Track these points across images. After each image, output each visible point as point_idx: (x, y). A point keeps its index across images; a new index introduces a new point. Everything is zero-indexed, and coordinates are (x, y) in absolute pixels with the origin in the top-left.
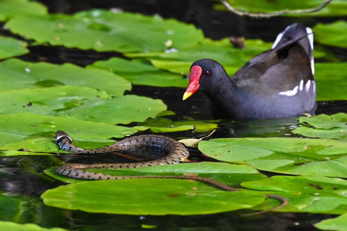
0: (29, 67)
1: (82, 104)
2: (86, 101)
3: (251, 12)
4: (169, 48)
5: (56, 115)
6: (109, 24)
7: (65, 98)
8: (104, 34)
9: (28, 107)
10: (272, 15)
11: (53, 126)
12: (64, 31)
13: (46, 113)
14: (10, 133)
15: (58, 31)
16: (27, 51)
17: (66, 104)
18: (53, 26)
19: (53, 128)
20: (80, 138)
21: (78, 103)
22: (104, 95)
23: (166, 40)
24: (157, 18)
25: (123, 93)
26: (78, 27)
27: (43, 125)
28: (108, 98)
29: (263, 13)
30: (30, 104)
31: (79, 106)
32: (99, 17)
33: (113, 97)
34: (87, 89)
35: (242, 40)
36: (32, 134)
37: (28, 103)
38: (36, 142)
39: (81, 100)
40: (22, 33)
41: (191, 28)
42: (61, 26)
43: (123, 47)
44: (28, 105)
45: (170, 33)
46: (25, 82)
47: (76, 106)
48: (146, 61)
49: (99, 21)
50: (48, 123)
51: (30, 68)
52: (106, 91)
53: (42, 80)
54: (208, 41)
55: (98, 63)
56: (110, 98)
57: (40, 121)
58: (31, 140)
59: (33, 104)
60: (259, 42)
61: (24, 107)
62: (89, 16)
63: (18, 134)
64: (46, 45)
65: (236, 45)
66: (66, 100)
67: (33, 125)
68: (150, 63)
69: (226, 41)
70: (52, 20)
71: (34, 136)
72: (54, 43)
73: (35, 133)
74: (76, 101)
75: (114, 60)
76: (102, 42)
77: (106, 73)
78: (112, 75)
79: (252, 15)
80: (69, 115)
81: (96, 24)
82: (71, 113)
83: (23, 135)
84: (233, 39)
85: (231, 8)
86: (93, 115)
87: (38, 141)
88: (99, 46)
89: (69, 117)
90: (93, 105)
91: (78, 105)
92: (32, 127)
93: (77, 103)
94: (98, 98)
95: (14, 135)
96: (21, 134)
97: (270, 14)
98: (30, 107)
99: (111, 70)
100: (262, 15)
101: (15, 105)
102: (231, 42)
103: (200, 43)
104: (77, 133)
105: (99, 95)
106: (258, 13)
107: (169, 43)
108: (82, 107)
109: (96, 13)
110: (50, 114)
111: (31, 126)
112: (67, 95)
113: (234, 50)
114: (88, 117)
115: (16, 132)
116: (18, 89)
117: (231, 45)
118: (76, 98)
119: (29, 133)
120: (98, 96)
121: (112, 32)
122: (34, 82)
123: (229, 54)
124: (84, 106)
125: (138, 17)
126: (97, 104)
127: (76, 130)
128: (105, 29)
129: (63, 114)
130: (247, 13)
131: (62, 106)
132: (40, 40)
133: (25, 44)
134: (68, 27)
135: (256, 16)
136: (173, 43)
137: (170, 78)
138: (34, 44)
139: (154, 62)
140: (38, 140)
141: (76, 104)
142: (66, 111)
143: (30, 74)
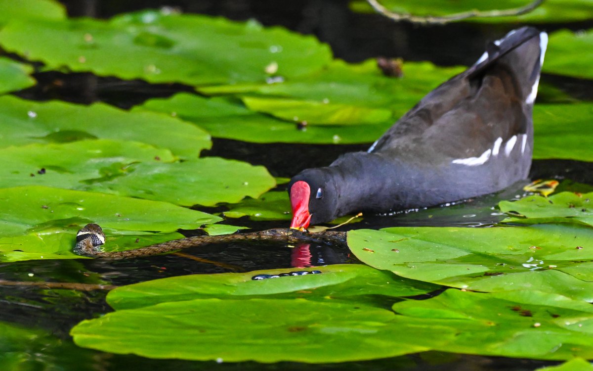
0: (33, 109)
1: (131, 171)
2: (137, 167)
3: (413, 15)
4: (273, 76)
5: (88, 189)
6: (171, 36)
7: (102, 160)
8: (161, 52)
9: (39, 175)
10: (449, 20)
11: (80, 209)
12: (94, 47)
13: (71, 187)
14: (5, 220)
15: (84, 47)
16: (32, 82)
17: (102, 170)
18: (75, 38)
19: (80, 211)
20: (122, 230)
21: (124, 168)
22: (167, 155)
23: (268, 62)
24: (253, 26)
25: (198, 153)
26: (117, 41)
27: (63, 206)
28: (174, 162)
29: (434, 16)
30: (43, 171)
31: (126, 175)
32: (153, 24)
33: (181, 161)
34: (138, 144)
35: (397, 62)
36: (41, 222)
37: (40, 169)
38: (46, 237)
39: (130, 164)
40: (21, 50)
41: (311, 42)
42: (89, 39)
43: (193, 75)
44: (39, 173)
45: (274, 50)
46: (30, 134)
47: (121, 175)
48: (236, 99)
49: (154, 30)
50: (72, 204)
51: (37, 112)
52: (170, 149)
53: (57, 130)
54: (340, 64)
55: (151, 103)
56: (178, 162)
57: (61, 199)
58: (37, 233)
59: (47, 171)
60: (427, 67)
61: (32, 175)
62: (137, 23)
63: (18, 222)
64: (64, 71)
65: (388, 72)
66: (103, 163)
67: (45, 206)
68: (241, 103)
69: (371, 65)
70: (73, 28)
71: (43, 226)
72: (75, 67)
73: (47, 220)
74: (121, 166)
75: (180, 98)
76: (157, 66)
77: (165, 118)
78: (177, 121)
79: (415, 20)
80: (111, 189)
81: (147, 35)
82: (113, 185)
83: (26, 224)
84: (383, 62)
85: (380, 8)
86: (151, 190)
87: (50, 236)
88: (153, 74)
89: (111, 192)
90: (149, 173)
91: (124, 172)
92: (44, 209)
93: (122, 168)
94: (156, 161)
95: (11, 225)
96: (23, 223)
97: (447, 18)
98: (43, 175)
99: (174, 114)
100: (432, 20)
101: (17, 172)
102: (380, 66)
103: (325, 68)
104: (118, 221)
105: (159, 156)
106: (426, 16)
107: (272, 68)
108: (130, 175)
109: (149, 17)
110: (78, 188)
111: (43, 207)
112: (104, 155)
113: (383, 80)
114: (142, 192)
115: (15, 219)
116: (19, 145)
117: (379, 71)
118: (120, 160)
119: (37, 221)
120: (157, 158)
121: (176, 49)
122: (45, 134)
123: (376, 87)
124: (135, 174)
125: (221, 23)
126: (156, 171)
127: (119, 216)
128: (164, 44)
129: (101, 187)
130: (406, 17)
131: (96, 174)
132: (53, 63)
133: (28, 69)
134: (101, 41)
135: (422, 20)
136: (279, 68)
137: (275, 127)
138: (44, 69)
139: (248, 101)
140: (49, 233)
141: (120, 171)
142: (105, 182)
143: (35, 121)
